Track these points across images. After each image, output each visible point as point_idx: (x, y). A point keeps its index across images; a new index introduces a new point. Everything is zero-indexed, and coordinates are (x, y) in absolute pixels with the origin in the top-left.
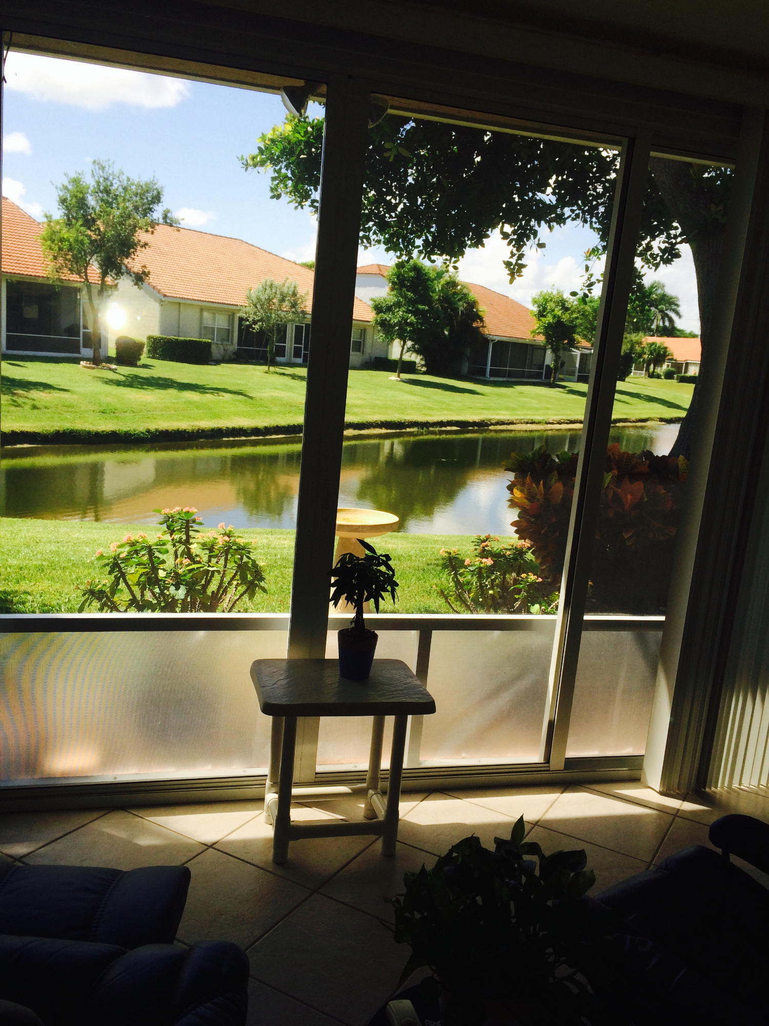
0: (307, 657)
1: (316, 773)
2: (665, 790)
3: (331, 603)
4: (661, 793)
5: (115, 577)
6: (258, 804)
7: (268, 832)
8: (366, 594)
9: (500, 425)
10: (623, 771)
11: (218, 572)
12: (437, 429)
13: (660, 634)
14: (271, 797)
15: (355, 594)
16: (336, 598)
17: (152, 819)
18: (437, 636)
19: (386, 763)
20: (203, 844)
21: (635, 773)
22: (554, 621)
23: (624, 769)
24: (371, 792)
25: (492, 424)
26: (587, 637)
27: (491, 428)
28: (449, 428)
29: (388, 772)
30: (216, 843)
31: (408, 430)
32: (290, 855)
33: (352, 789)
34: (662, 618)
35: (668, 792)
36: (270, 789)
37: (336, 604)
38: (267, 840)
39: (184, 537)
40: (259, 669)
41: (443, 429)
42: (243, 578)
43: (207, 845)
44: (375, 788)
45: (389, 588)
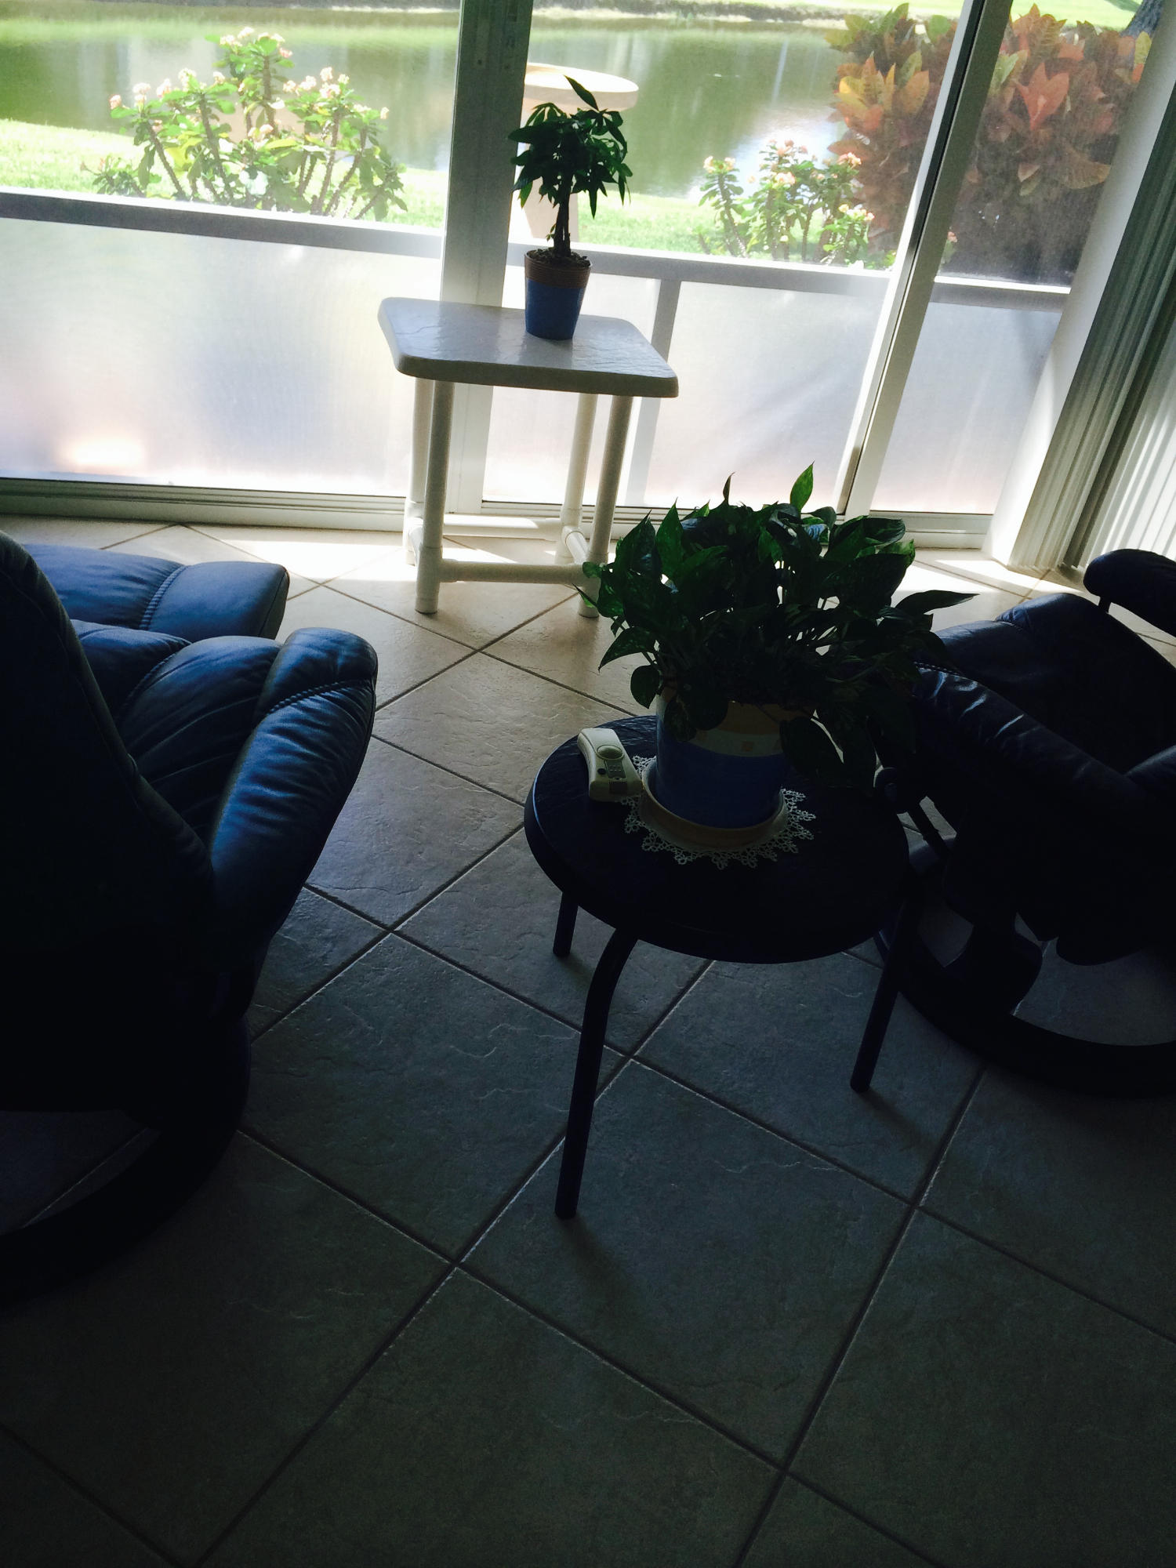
0: (471, 300)
1: (483, 501)
2: (1016, 563)
3: (517, 193)
4: (1009, 568)
5: (147, 149)
6: (392, 537)
7: (411, 574)
8: (574, 181)
9: (824, 18)
10: (958, 536)
11: (321, 155)
12: (711, 18)
13: (1055, 316)
14: (414, 524)
15: (557, 182)
16: (525, 187)
17: (231, 542)
18: (690, 292)
19: (591, 495)
20: (309, 580)
21: (974, 540)
22: (885, 282)
23: (959, 531)
24: (567, 529)
25: (809, 16)
26: (936, 312)
27: (807, 23)
28: (731, 18)
29: (593, 509)
30: (330, 581)
31: (660, 16)
32: (441, 605)
33: (537, 523)
34: (1065, 290)
35: (1021, 567)
36: (411, 510)
37: (524, 197)
38: (407, 584)
39: (261, 88)
40: (393, 311)
41: (722, 18)
42: (366, 178)
43: (317, 583)
44: (574, 524)
45: (616, 176)
